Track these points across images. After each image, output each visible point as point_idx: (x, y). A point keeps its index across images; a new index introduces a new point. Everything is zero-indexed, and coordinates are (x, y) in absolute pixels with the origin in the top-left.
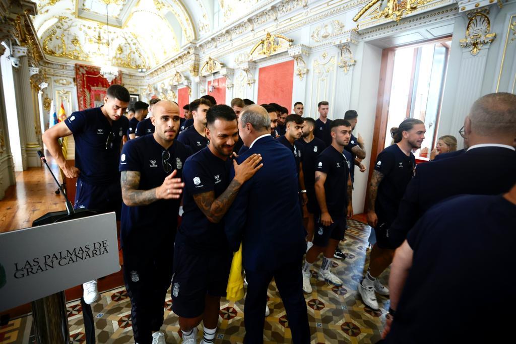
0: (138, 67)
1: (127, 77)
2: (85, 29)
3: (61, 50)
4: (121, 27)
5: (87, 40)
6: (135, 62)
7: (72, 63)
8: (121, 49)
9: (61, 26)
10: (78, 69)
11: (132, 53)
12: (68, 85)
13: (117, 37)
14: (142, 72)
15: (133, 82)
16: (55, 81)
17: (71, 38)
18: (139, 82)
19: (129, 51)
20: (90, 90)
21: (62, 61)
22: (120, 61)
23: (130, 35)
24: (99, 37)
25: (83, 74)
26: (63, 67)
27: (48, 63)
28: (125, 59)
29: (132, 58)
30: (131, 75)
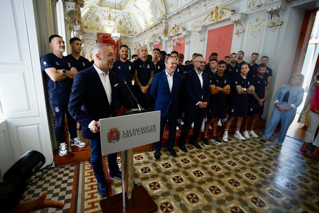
0: (130, 32)
1: (124, 38)
2: (103, 12)
3: (91, 25)
4: (121, 9)
5: (103, 18)
6: (128, 29)
7: (96, 32)
8: (120, 22)
9: (91, 12)
10: (99, 36)
11: (127, 24)
12: (94, 44)
13: (119, 15)
14: (132, 35)
15: (127, 41)
16: (87, 43)
17: (96, 18)
18: (130, 41)
19: (125, 23)
21: (91, 31)
22: (120, 30)
23: (126, 14)
24: (110, 16)
25: (101, 38)
26: (91, 34)
27: (84, 33)
28: (123, 28)
29: (126, 27)
30: (125, 37)
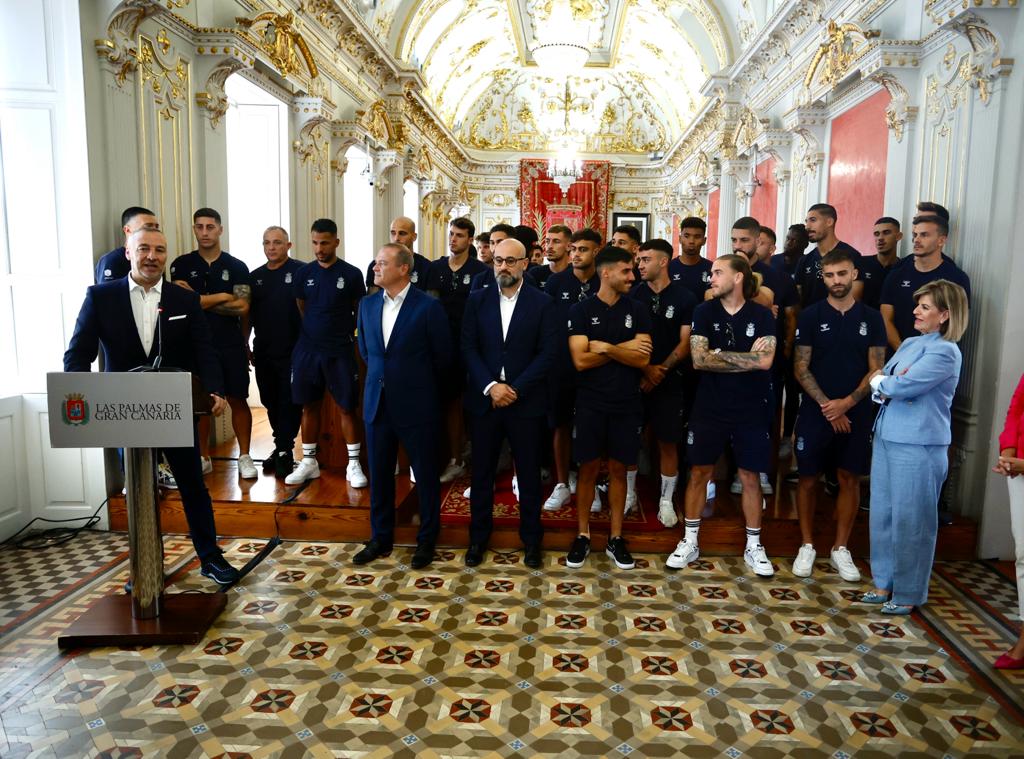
0: (648, 147)
1: (624, 174)
2: (540, 84)
3: (499, 136)
4: (607, 65)
5: (545, 106)
6: (643, 137)
7: (514, 159)
8: (611, 114)
9: (500, 89)
10: (526, 170)
11: (636, 118)
12: (508, 205)
13: (603, 88)
14: (655, 159)
15: (636, 185)
16: (485, 200)
17: (517, 108)
18: (649, 184)
19: (628, 115)
20: (544, 212)
21: (497, 157)
22: (609, 141)
23: (629, 78)
24: (568, 95)
25: (533, 179)
26: (501, 168)
27: (476, 166)
28: (621, 134)
29: (635, 129)
30: (631, 170)
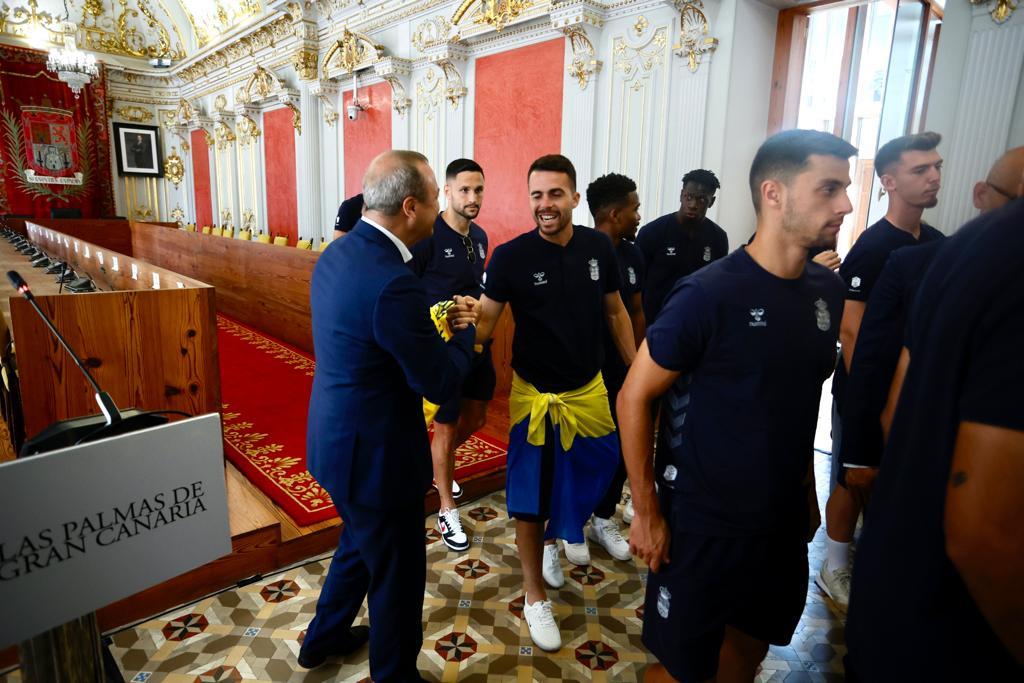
0: (148, 52)
1: (121, 79)
6: (141, 39)
11: (130, 14)
14: (160, 66)
15: (137, 93)
18: (154, 93)
19: (120, 10)
20: (18, 115)
22: (96, 37)
28: (111, 30)
29: (130, 27)
30: (130, 74)
